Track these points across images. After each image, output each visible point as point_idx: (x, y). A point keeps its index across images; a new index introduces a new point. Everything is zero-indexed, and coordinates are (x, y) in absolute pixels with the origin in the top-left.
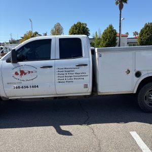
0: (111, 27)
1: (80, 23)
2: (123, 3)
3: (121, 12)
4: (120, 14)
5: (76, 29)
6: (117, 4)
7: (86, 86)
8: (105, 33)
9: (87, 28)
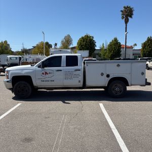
0: (116, 40)
1: (87, 36)
2: (129, 18)
3: (126, 26)
4: (126, 28)
5: (84, 41)
6: (123, 19)
7: (79, 81)
8: (110, 45)
9: (94, 41)
